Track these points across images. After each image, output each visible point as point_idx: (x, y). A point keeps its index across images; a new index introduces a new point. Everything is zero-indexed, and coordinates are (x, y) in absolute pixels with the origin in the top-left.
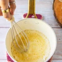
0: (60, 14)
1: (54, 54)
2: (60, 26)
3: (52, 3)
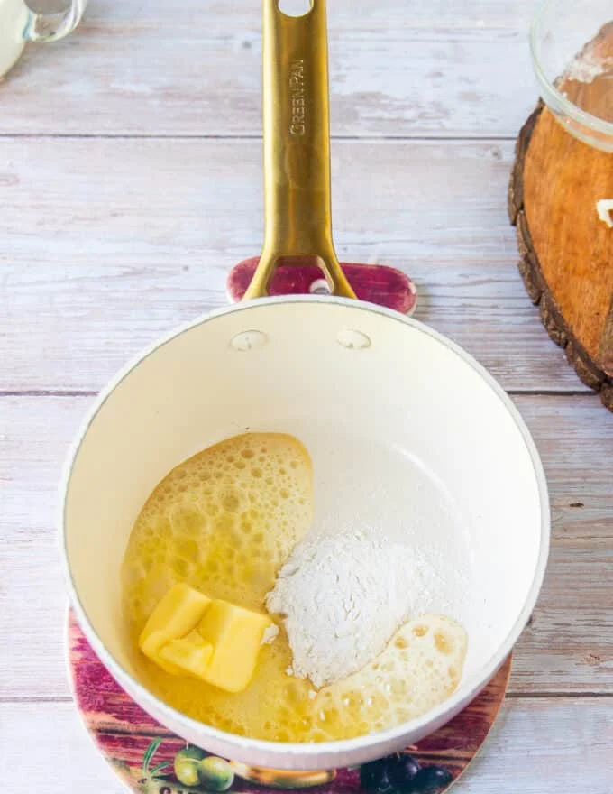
0: (581, 265)
1: (526, 640)
2: (584, 381)
3: (509, 156)
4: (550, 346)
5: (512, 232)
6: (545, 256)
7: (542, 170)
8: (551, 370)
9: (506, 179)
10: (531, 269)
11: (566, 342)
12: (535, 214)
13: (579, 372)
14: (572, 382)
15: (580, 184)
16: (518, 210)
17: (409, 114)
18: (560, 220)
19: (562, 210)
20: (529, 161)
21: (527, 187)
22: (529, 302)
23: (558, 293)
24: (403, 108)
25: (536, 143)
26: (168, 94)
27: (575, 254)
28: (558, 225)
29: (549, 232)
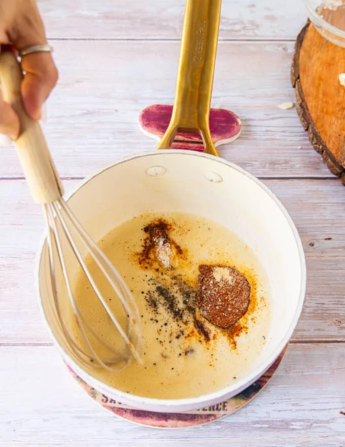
0: (331, 109)
2: (332, 172)
3: (291, 50)
4: (314, 153)
5: (293, 91)
6: (311, 104)
7: (310, 58)
8: (314, 166)
9: (290, 62)
10: (303, 110)
11: (323, 151)
12: (306, 82)
13: (330, 167)
14: (326, 172)
15: (330, 64)
16: (296, 79)
17: (237, 27)
18: (319, 85)
19: (320, 79)
20: (302, 53)
21: (301, 67)
22: (302, 129)
23: (318, 125)
24: (234, 24)
25: (306, 43)
26: (107, 17)
27: (327, 102)
28: (318, 87)
29: (312, 90)
